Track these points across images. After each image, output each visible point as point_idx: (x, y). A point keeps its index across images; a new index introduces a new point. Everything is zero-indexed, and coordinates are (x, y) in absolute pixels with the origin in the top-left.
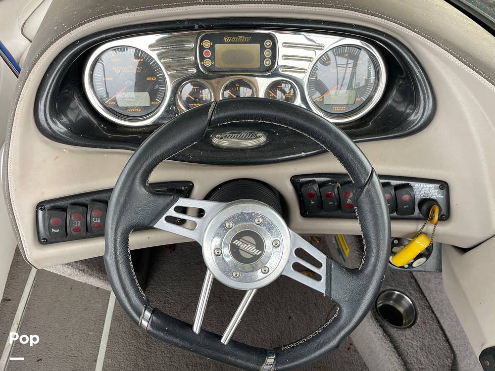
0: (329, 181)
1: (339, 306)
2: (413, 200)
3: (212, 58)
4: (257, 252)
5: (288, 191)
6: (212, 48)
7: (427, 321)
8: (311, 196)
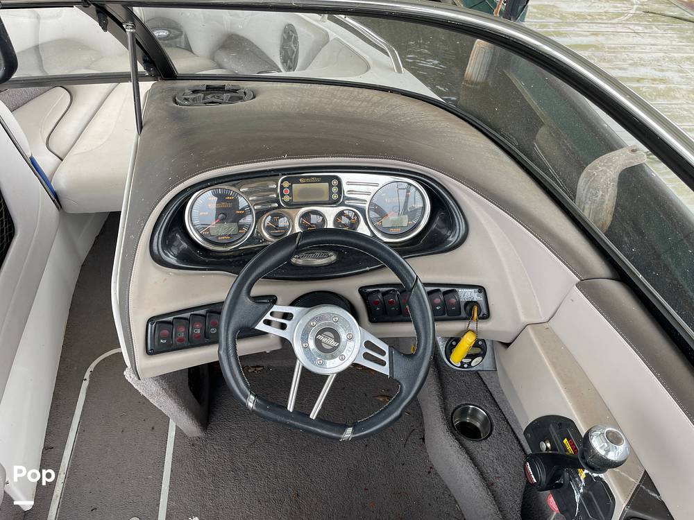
0: (390, 290)
1: (400, 383)
2: (459, 303)
3: (291, 195)
4: (335, 344)
5: (357, 299)
6: (290, 187)
7: (502, 432)
8: (377, 303)
